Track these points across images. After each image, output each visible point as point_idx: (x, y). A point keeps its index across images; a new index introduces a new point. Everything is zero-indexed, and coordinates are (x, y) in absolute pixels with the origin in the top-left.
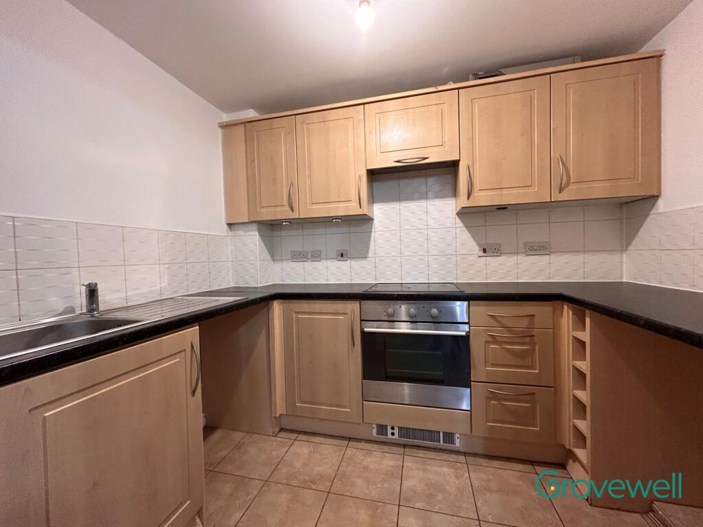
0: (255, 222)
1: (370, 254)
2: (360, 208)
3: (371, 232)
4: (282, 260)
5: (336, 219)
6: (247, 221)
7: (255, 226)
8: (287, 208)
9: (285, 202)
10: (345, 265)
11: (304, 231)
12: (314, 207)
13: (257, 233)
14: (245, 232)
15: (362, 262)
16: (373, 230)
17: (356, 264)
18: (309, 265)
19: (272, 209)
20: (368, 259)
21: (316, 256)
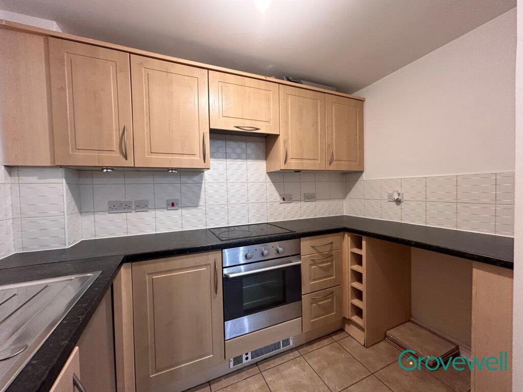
0: (61, 167)
1: (201, 203)
2: (205, 162)
3: (202, 183)
4: (94, 212)
5: (172, 170)
6: (49, 164)
7: (61, 172)
8: (117, 155)
9: (115, 147)
10: (175, 214)
11: (126, 179)
12: (153, 156)
13: (64, 180)
14: (40, 178)
15: (194, 211)
16: (203, 182)
17: (186, 212)
18: (133, 216)
19: (96, 154)
20: (199, 207)
21: (142, 206)
